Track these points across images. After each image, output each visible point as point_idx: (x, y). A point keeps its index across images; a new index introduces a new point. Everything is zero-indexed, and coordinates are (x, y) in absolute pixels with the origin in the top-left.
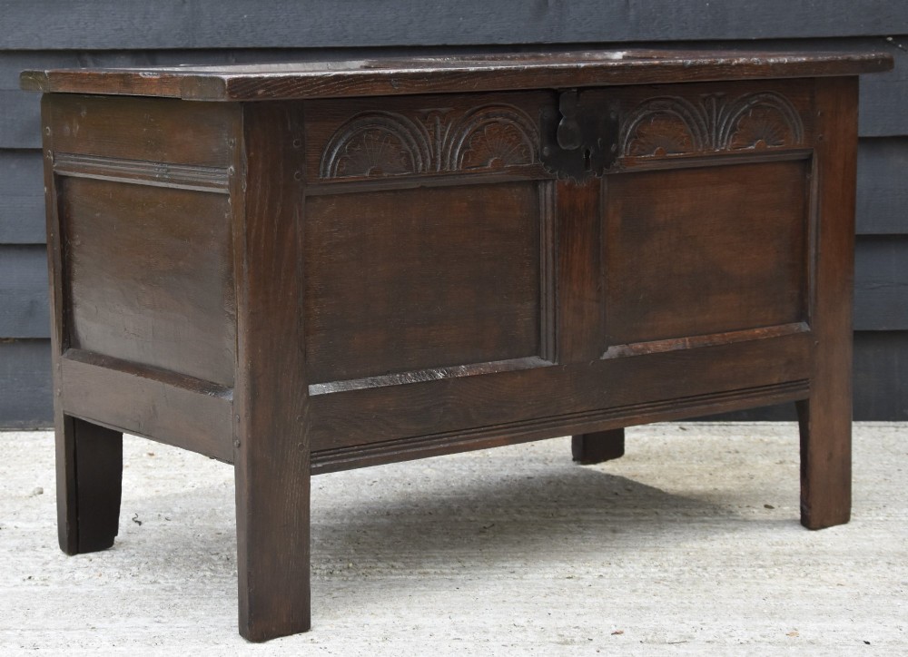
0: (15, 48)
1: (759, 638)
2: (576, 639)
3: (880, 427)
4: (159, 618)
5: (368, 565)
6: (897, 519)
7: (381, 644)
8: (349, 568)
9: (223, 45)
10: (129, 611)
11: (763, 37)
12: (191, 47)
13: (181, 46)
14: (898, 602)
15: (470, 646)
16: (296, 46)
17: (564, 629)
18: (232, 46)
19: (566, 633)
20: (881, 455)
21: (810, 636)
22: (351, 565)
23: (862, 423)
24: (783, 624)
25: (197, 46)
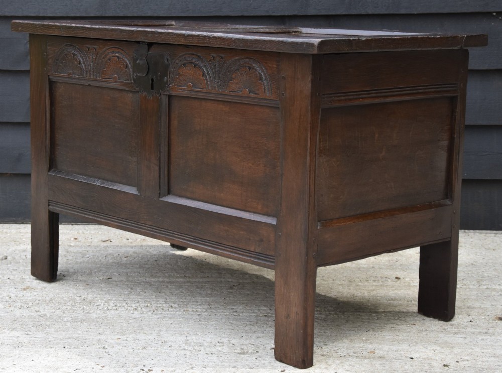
0: (9, 15)
1: (352, 354)
2: (250, 351)
3: (486, 233)
4: (29, 332)
5: (158, 305)
6: (468, 287)
7: (141, 350)
8: (147, 306)
9: (121, 15)
10: (14, 327)
11: (421, 12)
12: (103, 15)
13: (98, 15)
14: (441, 335)
15: (188, 353)
16: (161, 15)
17: (246, 345)
18: (126, 15)
19: (245, 348)
20: (478, 250)
21: (381, 353)
22: (149, 305)
23: (478, 231)
24: (370, 346)
25: (107, 15)
